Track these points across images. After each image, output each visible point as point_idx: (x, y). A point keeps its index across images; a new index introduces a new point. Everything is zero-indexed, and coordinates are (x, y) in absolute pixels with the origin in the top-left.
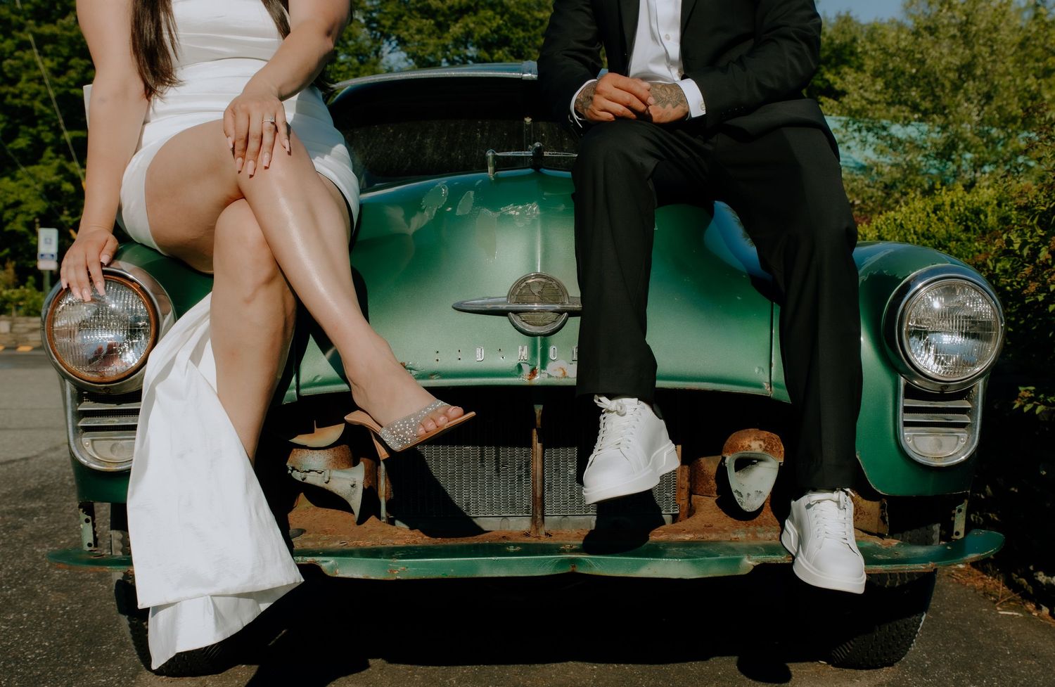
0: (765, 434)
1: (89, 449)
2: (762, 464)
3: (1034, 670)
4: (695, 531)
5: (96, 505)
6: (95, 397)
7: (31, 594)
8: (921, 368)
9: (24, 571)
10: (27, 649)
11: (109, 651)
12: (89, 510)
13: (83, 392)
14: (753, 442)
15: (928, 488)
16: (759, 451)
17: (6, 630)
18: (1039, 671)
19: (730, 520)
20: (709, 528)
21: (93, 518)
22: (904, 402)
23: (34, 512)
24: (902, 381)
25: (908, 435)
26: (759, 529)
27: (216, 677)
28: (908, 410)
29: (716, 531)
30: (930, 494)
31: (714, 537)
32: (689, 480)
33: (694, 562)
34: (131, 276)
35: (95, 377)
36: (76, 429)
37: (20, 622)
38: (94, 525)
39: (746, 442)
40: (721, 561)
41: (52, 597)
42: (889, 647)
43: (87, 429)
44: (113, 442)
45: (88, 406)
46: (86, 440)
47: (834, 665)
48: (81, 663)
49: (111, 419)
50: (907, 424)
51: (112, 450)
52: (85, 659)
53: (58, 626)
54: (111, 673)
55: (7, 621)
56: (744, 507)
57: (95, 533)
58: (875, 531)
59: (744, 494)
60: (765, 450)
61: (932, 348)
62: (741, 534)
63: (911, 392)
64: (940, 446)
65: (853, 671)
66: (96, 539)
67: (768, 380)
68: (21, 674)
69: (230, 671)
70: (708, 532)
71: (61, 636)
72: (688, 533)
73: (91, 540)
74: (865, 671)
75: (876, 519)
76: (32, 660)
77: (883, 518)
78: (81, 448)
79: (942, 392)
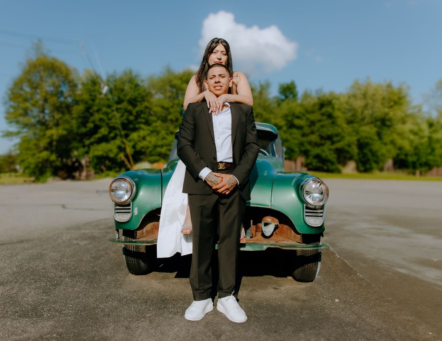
0: (272, 217)
1: (118, 217)
2: (271, 224)
3: (352, 285)
4: (254, 241)
5: (119, 229)
6: (119, 205)
7: (107, 253)
8: (309, 202)
9: (106, 248)
10: (105, 267)
11: (123, 268)
12: (118, 230)
13: (117, 204)
14: (268, 219)
15: (313, 232)
16: (270, 221)
17: (101, 262)
18: (353, 286)
19: (263, 238)
20: (258, 240)
21: (119, 233)
22: (306, 210)
23: (110, 233)
24: (305, 205)
25: (307, 219)
26: (270, 240)
27: (145, 276)
28: (306, 212)
29: (259, 241)
30: (313, 233)
31: (258, 242)
32: (256, 228)
33: (251, 247)
34: (127, 179)
35: (119, 201)
36: (115, 212)
37: (104, 260)
38: (119, 234)
39: (267, 219)
40: (258, 247)
41: (112, 254)
42: (309, 276)
43: (117, 212)
44: (122, 216)
45: (118, 207)
46: (117, 215)
47: (296, 280)
48: (116, 271)
49: (122, 210)
50: (306, 216)
51: (122, 217)
52: (117, 270)
53: (112, 262)
54: (123, 274)
55: (101, 260)
56: (266, 235)
57: (119, 236)
58: (299, 242)
59: (266, 232)
60: (271, 221)
61: (311, 197)
62: (265, 241)
63: (307, 208)
64: (315, 221)
65: (301, 283)
66: (119, 237)
67: (270, 205)
68: (103, 273)
69: (149, 274)
70: (257, 241)
71: (113, 264)
72: (252, 241)
73: (118, 238)
74: (304, 283)
75: (300, 239)
76: (106, 270)
77: (301, 239)
78: (116, 217)
79: (315, 208)
